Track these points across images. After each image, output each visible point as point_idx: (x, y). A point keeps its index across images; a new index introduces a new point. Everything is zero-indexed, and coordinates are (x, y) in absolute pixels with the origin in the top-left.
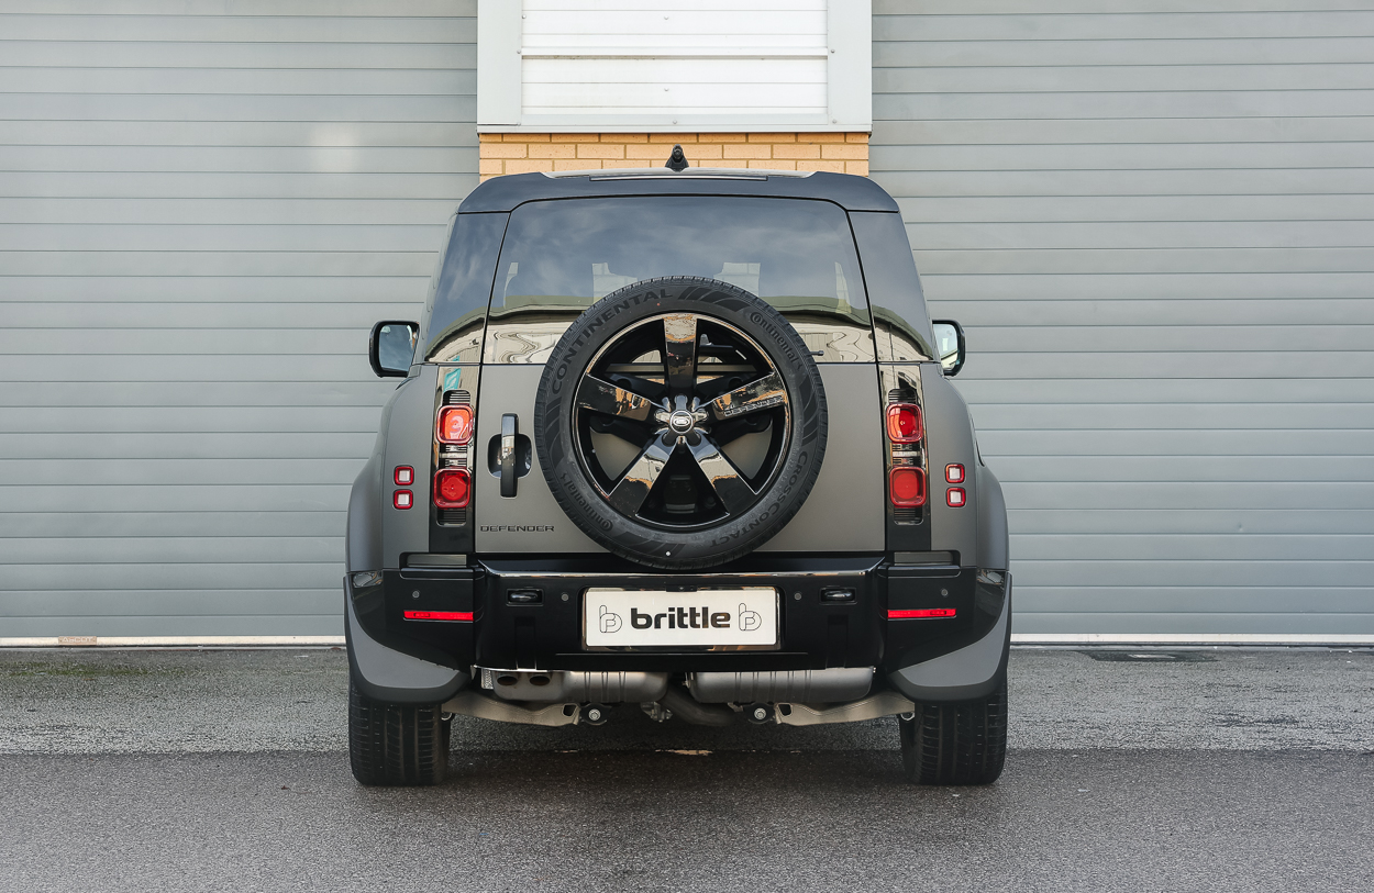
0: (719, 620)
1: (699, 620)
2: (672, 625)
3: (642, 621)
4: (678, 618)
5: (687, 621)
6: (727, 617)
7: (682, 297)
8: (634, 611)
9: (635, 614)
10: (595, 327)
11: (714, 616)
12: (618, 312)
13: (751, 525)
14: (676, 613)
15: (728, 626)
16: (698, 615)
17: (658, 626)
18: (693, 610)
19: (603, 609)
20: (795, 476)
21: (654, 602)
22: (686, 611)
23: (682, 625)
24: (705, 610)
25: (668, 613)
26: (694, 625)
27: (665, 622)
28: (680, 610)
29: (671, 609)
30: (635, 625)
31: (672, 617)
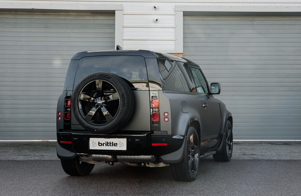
0: (115, 145)
1: (111, 145)
2: (106, 146)
3: (100, 144)
4: (107, 144)
5: (109, 145)
6: (117, 144)
7: (99, 76)
8: (99, 142)
9: (99, 143)
10: (82, 83)
11: (114, 144)
12: (87, 79)
13: (111, 125)
14: (107, 143)
15: (117, 146)
16: (111, 143)
17: (103, 146)
18: (110, 142)
19: (93, 141)
21: (103, 140)
22: (109, 142)
23: (108, 145)
24: (113, 142)
25: (105, 143)
26: (110, 145)
27: (105, 145)
28: (108, 142)
29: (106, 142)
30: (99, 145)
31: (106, 144)
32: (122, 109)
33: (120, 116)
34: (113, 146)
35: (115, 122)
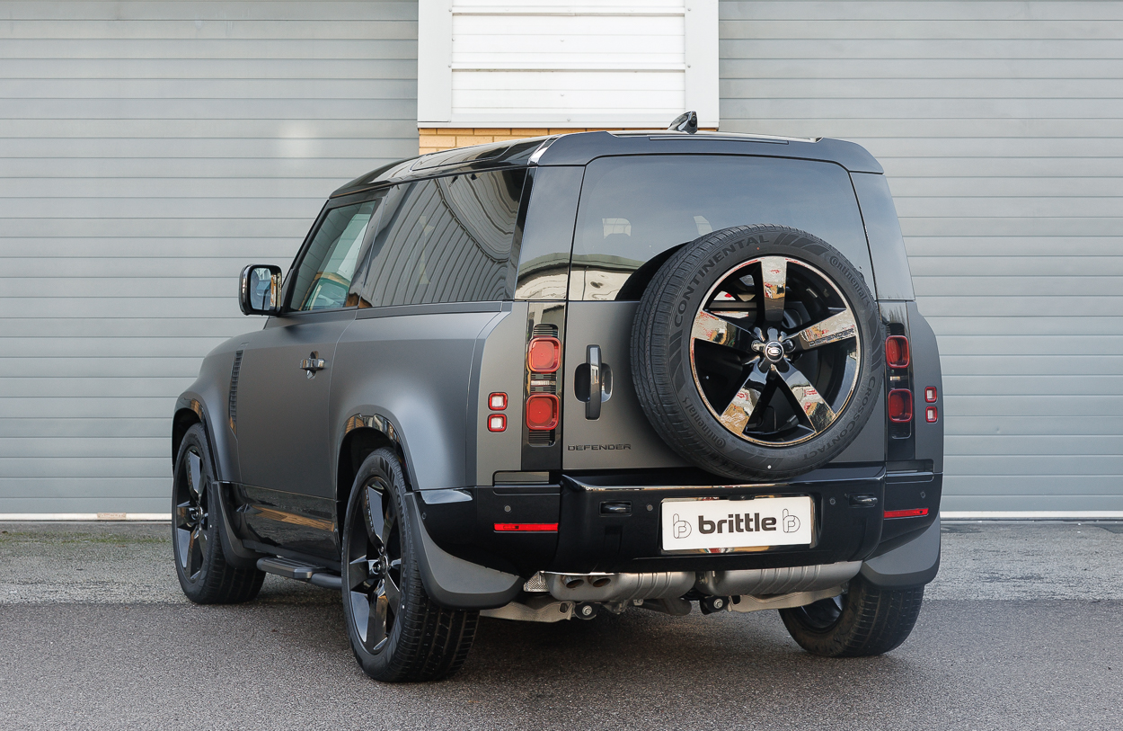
0: (768, 524)
1: (752, 525)
2: (731, 530)
3: (707, 527)
5: (743, 525)
6: (774, 521)
7: (777, 242)
9: (702, 521)
10: (708, 268)
12: (727, 255)
13: (834, 440)
14: (734, 519)
15: (775, 529)
17: (720, 531)
19: (676, 517)
20: (866, 398)
21: (717, 509)
24: (757, 515)
25: (728, 519)
27: (725, 527)
28: (738, 516)
30: (702, 531)
32: (873, 378)
33: (864, 405)
34: (757, 529)
35: (846, 431)
